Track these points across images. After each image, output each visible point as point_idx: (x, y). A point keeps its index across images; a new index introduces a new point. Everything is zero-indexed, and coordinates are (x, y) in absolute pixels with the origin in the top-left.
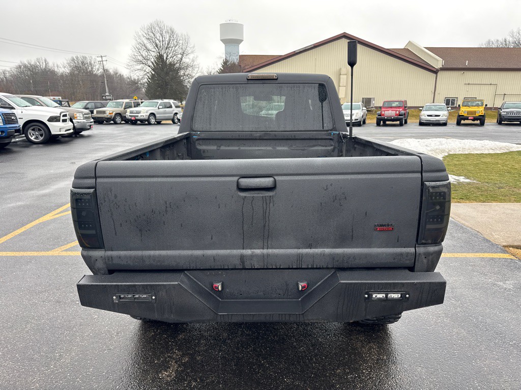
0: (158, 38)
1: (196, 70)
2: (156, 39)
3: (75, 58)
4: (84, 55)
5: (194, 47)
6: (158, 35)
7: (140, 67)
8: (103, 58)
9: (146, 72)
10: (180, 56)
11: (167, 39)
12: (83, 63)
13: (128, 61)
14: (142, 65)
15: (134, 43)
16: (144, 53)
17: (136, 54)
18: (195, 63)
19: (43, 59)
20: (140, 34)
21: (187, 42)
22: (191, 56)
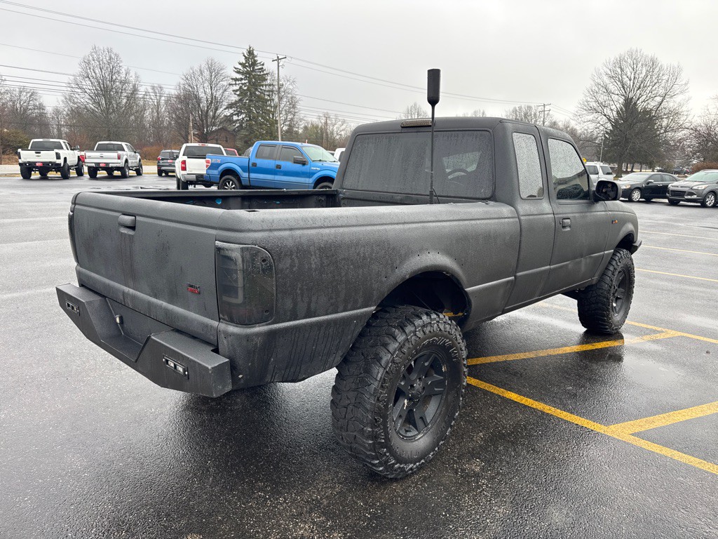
0: (629, 74)
1: (682, 119)
2: (624, 77)
3: (517, 109)
4: (529, 104)
5: (686, 84)
6: (628, 71)
7: (591, 117)
8: (546, 107)
9: (599, 125)
10: (659, 99)
11: (642, 75)
12: (526, 115)
13: (576, 109)
14: (596, 115)
15: (589, 84)
16: (602, 98)
17: (589, 99)
18: (684, 109)
19: (482, 111)
20: (602, 71)
21: (675, 75)
22: (678, 99)
